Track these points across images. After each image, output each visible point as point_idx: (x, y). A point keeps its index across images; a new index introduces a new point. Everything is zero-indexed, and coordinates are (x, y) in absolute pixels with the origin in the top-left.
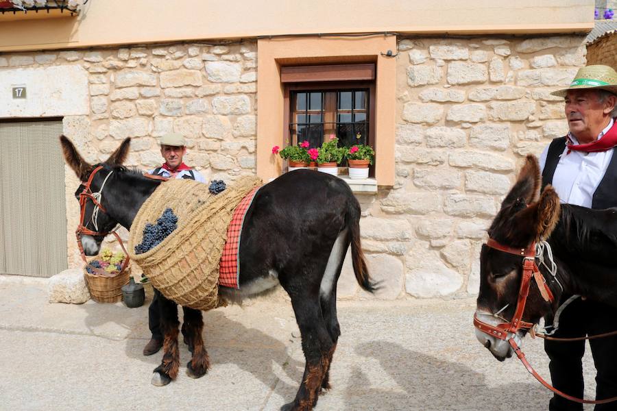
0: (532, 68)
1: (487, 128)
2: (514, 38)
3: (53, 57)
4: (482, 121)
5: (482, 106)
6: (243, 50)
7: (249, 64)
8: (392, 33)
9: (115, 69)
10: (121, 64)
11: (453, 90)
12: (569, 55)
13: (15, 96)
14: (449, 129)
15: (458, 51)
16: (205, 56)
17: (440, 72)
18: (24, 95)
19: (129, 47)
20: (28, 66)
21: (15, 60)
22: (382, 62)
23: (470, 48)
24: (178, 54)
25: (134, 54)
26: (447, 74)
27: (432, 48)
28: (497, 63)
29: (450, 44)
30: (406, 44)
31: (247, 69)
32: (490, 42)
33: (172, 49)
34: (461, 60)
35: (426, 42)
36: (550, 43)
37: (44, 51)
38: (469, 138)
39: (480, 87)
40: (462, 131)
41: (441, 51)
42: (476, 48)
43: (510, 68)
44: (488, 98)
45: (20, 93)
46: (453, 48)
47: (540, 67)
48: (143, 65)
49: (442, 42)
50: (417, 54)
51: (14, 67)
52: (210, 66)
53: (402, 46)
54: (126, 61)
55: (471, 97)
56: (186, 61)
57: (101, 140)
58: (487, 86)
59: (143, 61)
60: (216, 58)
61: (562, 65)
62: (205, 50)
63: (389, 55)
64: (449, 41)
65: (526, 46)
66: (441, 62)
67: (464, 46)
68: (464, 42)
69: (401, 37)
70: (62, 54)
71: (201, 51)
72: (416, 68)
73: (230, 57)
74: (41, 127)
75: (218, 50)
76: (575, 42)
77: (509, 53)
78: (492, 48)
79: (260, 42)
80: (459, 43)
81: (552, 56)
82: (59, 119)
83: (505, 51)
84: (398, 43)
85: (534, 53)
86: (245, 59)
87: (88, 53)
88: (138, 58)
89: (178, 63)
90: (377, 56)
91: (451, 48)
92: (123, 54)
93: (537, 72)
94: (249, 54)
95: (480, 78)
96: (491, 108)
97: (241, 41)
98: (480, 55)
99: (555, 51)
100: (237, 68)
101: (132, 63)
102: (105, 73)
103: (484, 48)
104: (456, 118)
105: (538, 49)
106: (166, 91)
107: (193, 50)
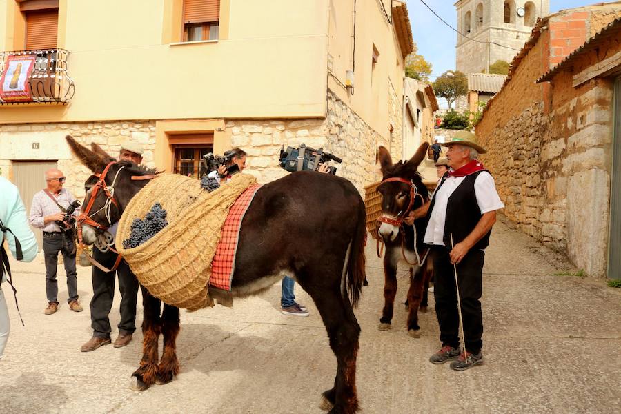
0: (296, 137)
1: (271, 171)
2: (286, 120)
3: (54, 126)
4: (268, 166)
5: (269, 158)
6: (150, 126)
7: (153, 134)
8: (222, 119)
9: (86, 134)
10: (89, 132)
11: (254, 149)
12: (315, 130)
13: (33, 147)
14: (252, 171)
15: (257, 128)
16: (131, 129)
17: (247, 139)
18: (38, 147)
19: (93, 122)
20: (41, 131)
21: (35, 127)
22: (216, 134)
23: (264, 126)
24: (118, 127)
25: (96, 127)
26: (251, 141)
27: (243, 126)
28: (277, 134)
29: (254, 124)
30: (230, 124)
31: (152, 137)
32: (274, 123)
33: (115, 125)
34: (258, 133)
35: (241, 122)
36: (306, 123)
37: (50, 123)
38: (262, 176)
39: (269, 148)
40: (258, 172)
41: (248, 128)
42: (267, 126)
43: (285, 137)
44: (271, 154)
45: (36, 146)
46: (254, 126)
47: (300, 136)
48: (100, 133)
49: (249, 122)
50: (236, 130)
51: (33, 131)
52: (133, 134)
53: (228, 125)
54: (92, 130)
55: (263, 153)
56: (122, 132)
57: (77, 174)
58: (271, 147)
59: (100, 130)
60: (136, 130)
61: (313, 135)
62: (131, 125)
63: (220, 130)
64: (253, 122)
65: (293, 124)
66: (248, 134)
67: (260, 125)
68: (261, 122)
69: (227, 120)
70: (59, 125)
71: (129, 126)
72: (235, 137)
73: (144, 130)
74: (47, 165)
75: (137, 126)
76: (319, 122)
77: (283, 128)
78: (275, 126)
79: (157, 122)
80: (258, 123)
81: (306, 131)
82: (56, 161)
83: (282, 128)
84: (226, 124)
85: (298, 129)
86: (151, 131)
87: (72, 125)
88: (98, 129)
89: (117, 132)
90: (213, 131)
91: (253, 126)
92: (90, 126)
93: (298, 139)
94: (153, 129)
95: (268, 143)
96: (273, 159)
97: (149, 121)
98: (268, 130)
99: (308, 128)
100: (146, 136)
101: (95, 132)
102: (80, 136)
103: (271, 126)
104: (255, 165)
105: (299, 126)
106: (111, 147)
107: (125, 126)
